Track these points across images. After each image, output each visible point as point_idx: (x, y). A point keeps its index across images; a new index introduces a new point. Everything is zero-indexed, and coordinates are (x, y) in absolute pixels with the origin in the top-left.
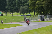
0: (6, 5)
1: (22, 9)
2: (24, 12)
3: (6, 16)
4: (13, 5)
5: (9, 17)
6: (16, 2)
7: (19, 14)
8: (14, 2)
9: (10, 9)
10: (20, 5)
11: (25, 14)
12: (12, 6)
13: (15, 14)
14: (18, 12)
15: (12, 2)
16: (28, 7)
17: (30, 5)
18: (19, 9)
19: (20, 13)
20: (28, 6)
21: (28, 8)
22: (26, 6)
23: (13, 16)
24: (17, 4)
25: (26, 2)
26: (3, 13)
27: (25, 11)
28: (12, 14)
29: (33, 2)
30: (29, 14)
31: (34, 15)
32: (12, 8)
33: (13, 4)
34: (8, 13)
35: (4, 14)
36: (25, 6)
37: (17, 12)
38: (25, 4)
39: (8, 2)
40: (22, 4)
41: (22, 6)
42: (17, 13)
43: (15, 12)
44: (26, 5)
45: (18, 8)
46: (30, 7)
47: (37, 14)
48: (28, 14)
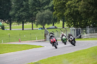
0: (10, 9)
1: (40, 15)
2: (43, 22)
3: (10, 29)
4: (23, 9)
5: (15, 31)
6: (29, 3)
7: (34, 25)
8: (24, 3)
9: (18, 17)
10: (37, 8)
11: (45, 27)
12: (21, 10)
13: (28, 25)
14: (32, 21)
15: (21, 4)
16: (51, 13)
17: (56, 9)
18: (35, 16)
19: (37, 25)
20: (51, 10)
21: (50, 15)
22: (48, 11)
23: (23, 29)
24: (30, 7)
25: (48, 3)
26: (5, 24)
27: (46, 20)
28: (21, 25)
29: (61, 3)
30: (53, 25)
31: (63, 27)
32: (21, 13)
33: (23, 6)
34: (13, 23)
35: (7, 26)
36: (45, 11)
37: (30, 22)
38: (46, 7)
39: (15, 3)
40: (40, 7)
41: (39, 10)
42: (31, 24)
43: (27, 21)
44: (47, 9)
45: (32, 14)
46: (54, 13)
47: (69, 25)
48: (51, 26)
